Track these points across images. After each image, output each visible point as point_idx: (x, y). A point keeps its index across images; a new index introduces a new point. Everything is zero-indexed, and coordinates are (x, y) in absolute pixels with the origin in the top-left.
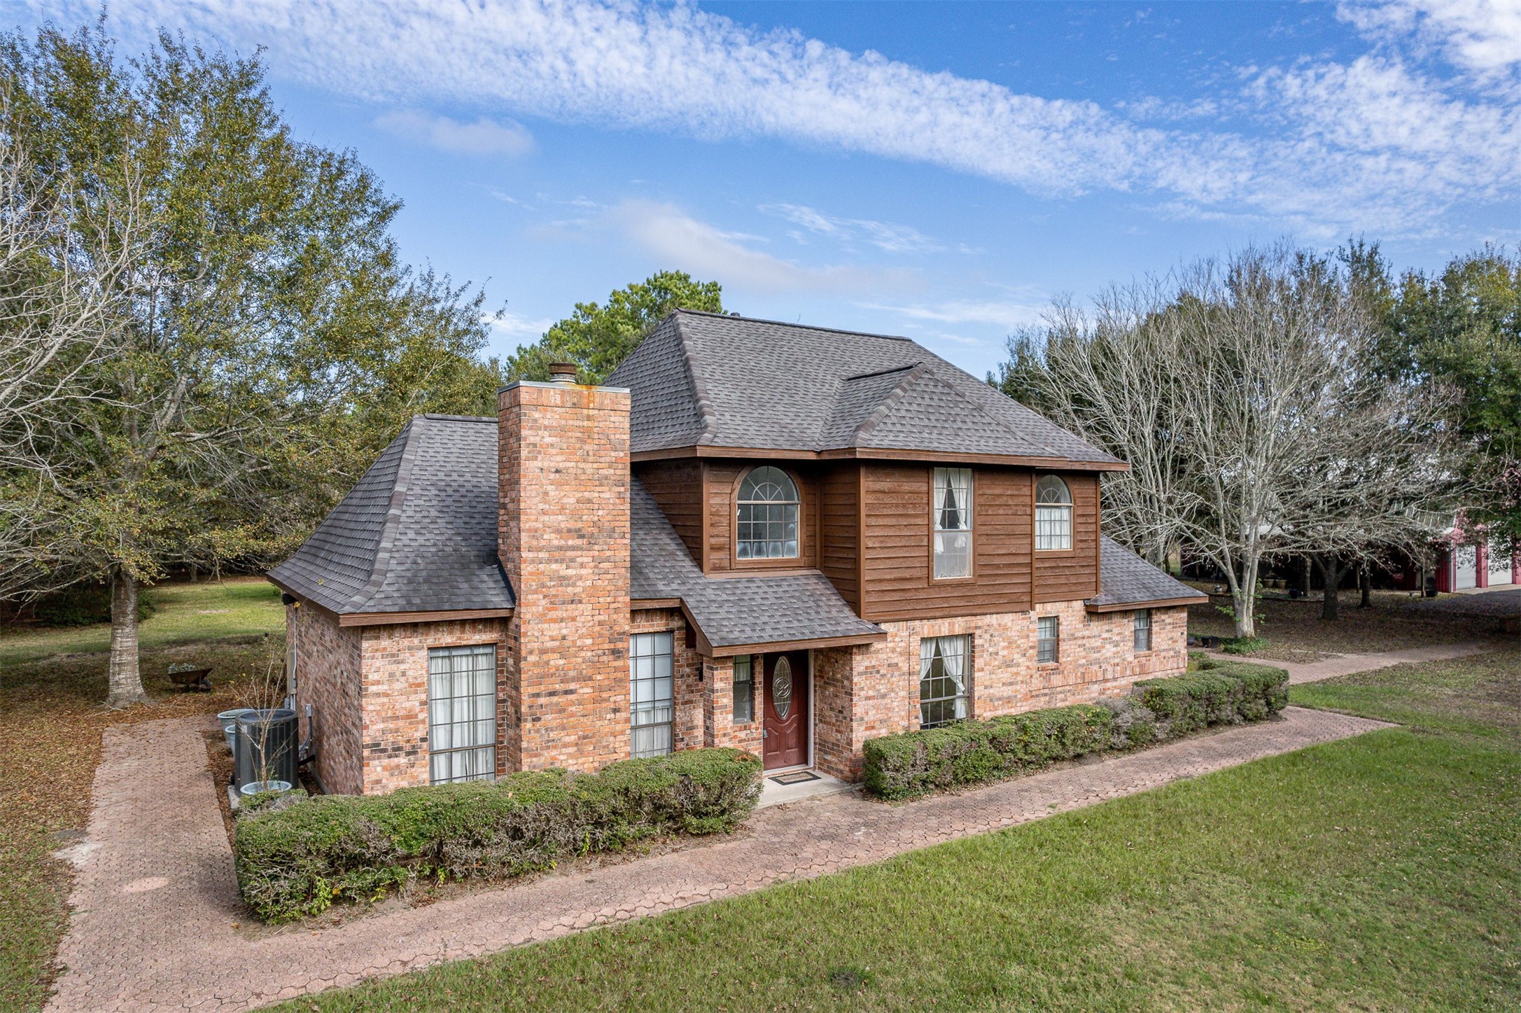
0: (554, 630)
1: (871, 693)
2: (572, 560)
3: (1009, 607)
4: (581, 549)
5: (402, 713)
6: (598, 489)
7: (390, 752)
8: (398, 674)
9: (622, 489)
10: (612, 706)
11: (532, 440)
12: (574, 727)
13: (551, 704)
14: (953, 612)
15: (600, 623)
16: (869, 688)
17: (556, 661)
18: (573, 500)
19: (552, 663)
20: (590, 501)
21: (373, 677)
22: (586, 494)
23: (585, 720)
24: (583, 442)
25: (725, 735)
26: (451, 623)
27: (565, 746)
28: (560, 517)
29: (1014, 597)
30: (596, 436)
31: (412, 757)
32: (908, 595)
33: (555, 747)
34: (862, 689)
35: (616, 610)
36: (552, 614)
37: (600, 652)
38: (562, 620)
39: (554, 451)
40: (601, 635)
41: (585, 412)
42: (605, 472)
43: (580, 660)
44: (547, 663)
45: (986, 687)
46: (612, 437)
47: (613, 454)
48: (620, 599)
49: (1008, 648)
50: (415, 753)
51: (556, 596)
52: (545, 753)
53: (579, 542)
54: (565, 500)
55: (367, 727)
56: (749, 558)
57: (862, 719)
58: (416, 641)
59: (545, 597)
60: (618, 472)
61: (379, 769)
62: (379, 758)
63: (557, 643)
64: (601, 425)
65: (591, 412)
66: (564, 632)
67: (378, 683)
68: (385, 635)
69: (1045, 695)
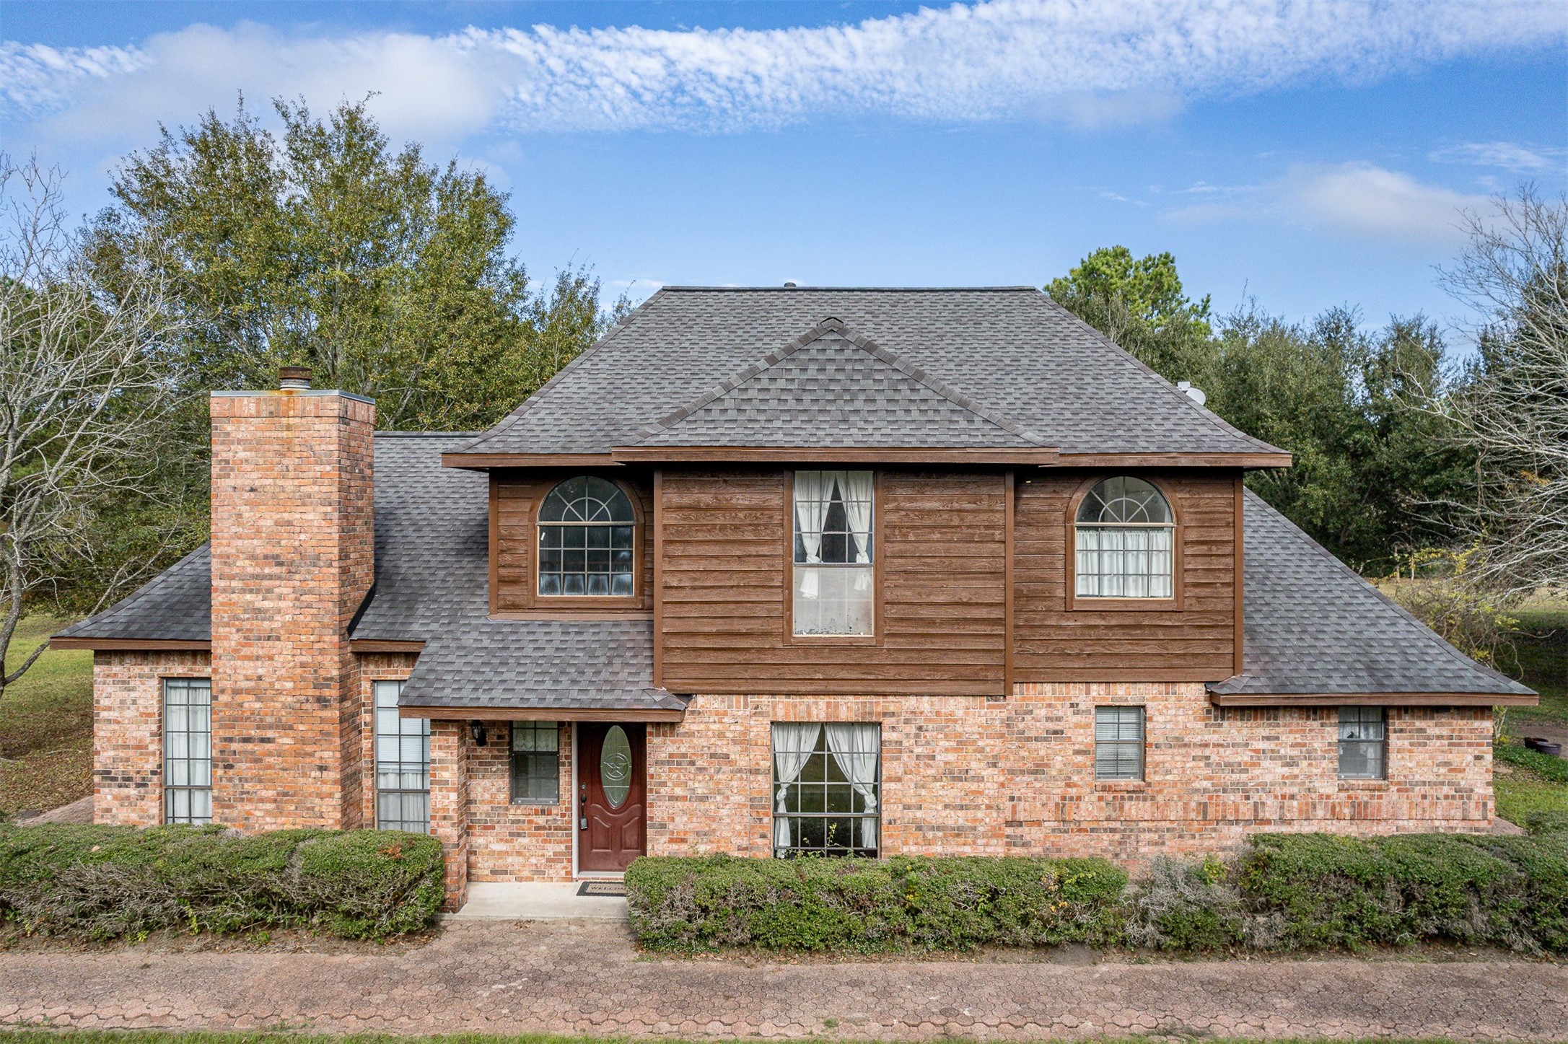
0: (249, 668)
1: (679, 791)
2: (269, 591)
3: (955, 687)
4: (279, 578)
5: (133, 742)
6: (300, 509)
7: (120, 781)
8: (129, 702)
9: (329, 509)
10: (318, 763)
11: (224, 455)
12: (272, 781)
13: (245, 752)
14: (833, 687)
15: (303, 665)
16: (677, 785)
17: (251, 704)
18: (269, 523)
19: (246, 705)
20: (289, 523)
21: (104, 702)
22: (286, 516)
23: (285, 774)
24: (283, 455)
25: (445, 818)
26: (182, 653)
27: (262, 800)
28: (255, 542)
29: (967, 672)
30: (297, 448)
31: (142, 790)
32: (741, 657)
33: (250, 800)
34: (664, 784)
35: (322, 652)
36: (246, 651)
37: (303, 698)
38: (258, 658)
39: (248, 467)
40: (303, 679)
41: (284, 421)
42: (308, 489)
43: (278, 705)
44: (241, 705)
45: (907, 807)
46: (317, 448)
47: (318, 468)
48: (327, 639)
49: (955, 750)
50: (145, 785)
51: (250, 630)
52: (239, 805)
53: (277, 570)
54: (261, 523)
55: (98, 753)
56: (558, 596)
57: (663, 826)
58: (146, 669)
59: (238, 631)
60: (324, 489)
61: (109, 797)
62: (109, 786)
63: (252, 684)
64: (302, 435)
65: (291, 421)
66: (261, 671)
67: (109, 709)
68: (116, 660)
69: (1113, 831)
